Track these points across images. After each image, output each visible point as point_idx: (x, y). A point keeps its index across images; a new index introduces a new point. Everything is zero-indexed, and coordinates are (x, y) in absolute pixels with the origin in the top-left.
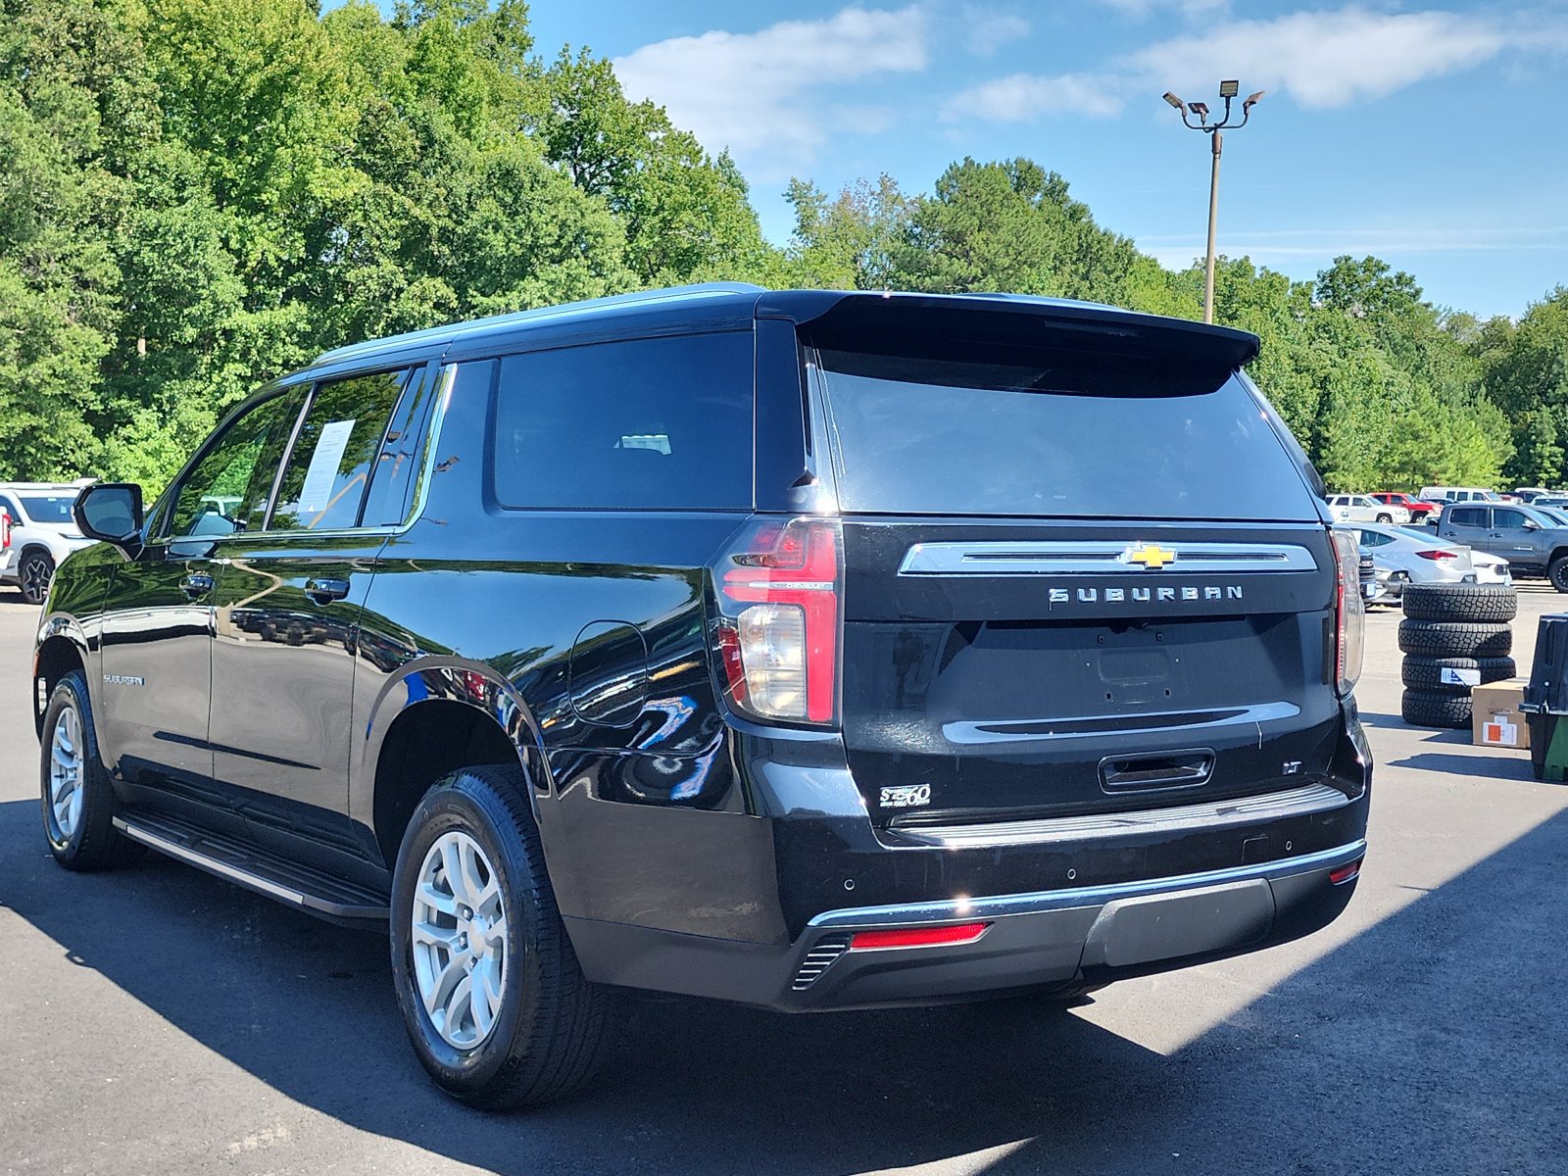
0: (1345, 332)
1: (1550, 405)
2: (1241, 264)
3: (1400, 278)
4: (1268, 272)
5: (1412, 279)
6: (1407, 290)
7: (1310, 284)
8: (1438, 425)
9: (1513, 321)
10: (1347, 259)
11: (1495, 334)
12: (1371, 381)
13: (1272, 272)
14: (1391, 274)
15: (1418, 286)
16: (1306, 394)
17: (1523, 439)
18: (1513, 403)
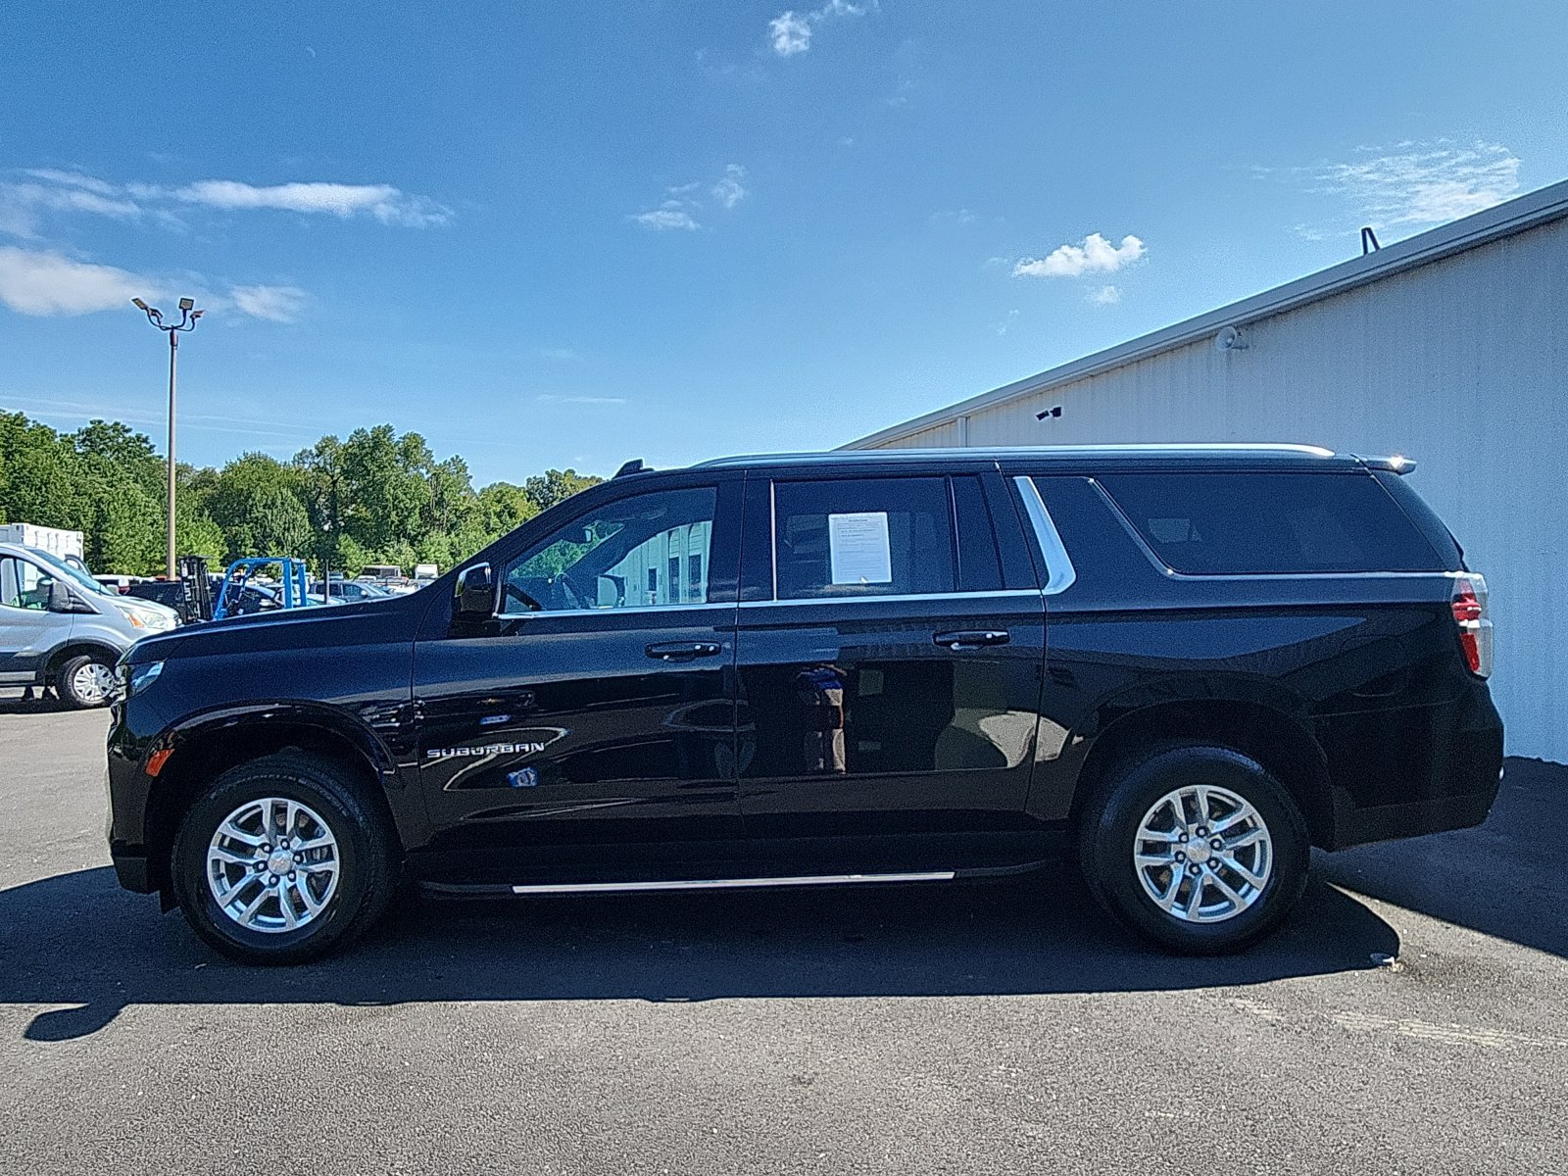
0: (112, 471)
1: (248, 524)
2: (17, 417)
3: (138, 437)
4: (38, 425)
5: (147, 438)
6: (144, 445)
7: (73, 436)
8: (187, 534)
9: (218, 471)
10: (100, 422)
11: (206, 478)
12: (134, 504)
13: (42, 424)
14: (132, 434)
15: (152, 443)
16: (86, 510)
17: (233, 543)
18: (223, 521)
